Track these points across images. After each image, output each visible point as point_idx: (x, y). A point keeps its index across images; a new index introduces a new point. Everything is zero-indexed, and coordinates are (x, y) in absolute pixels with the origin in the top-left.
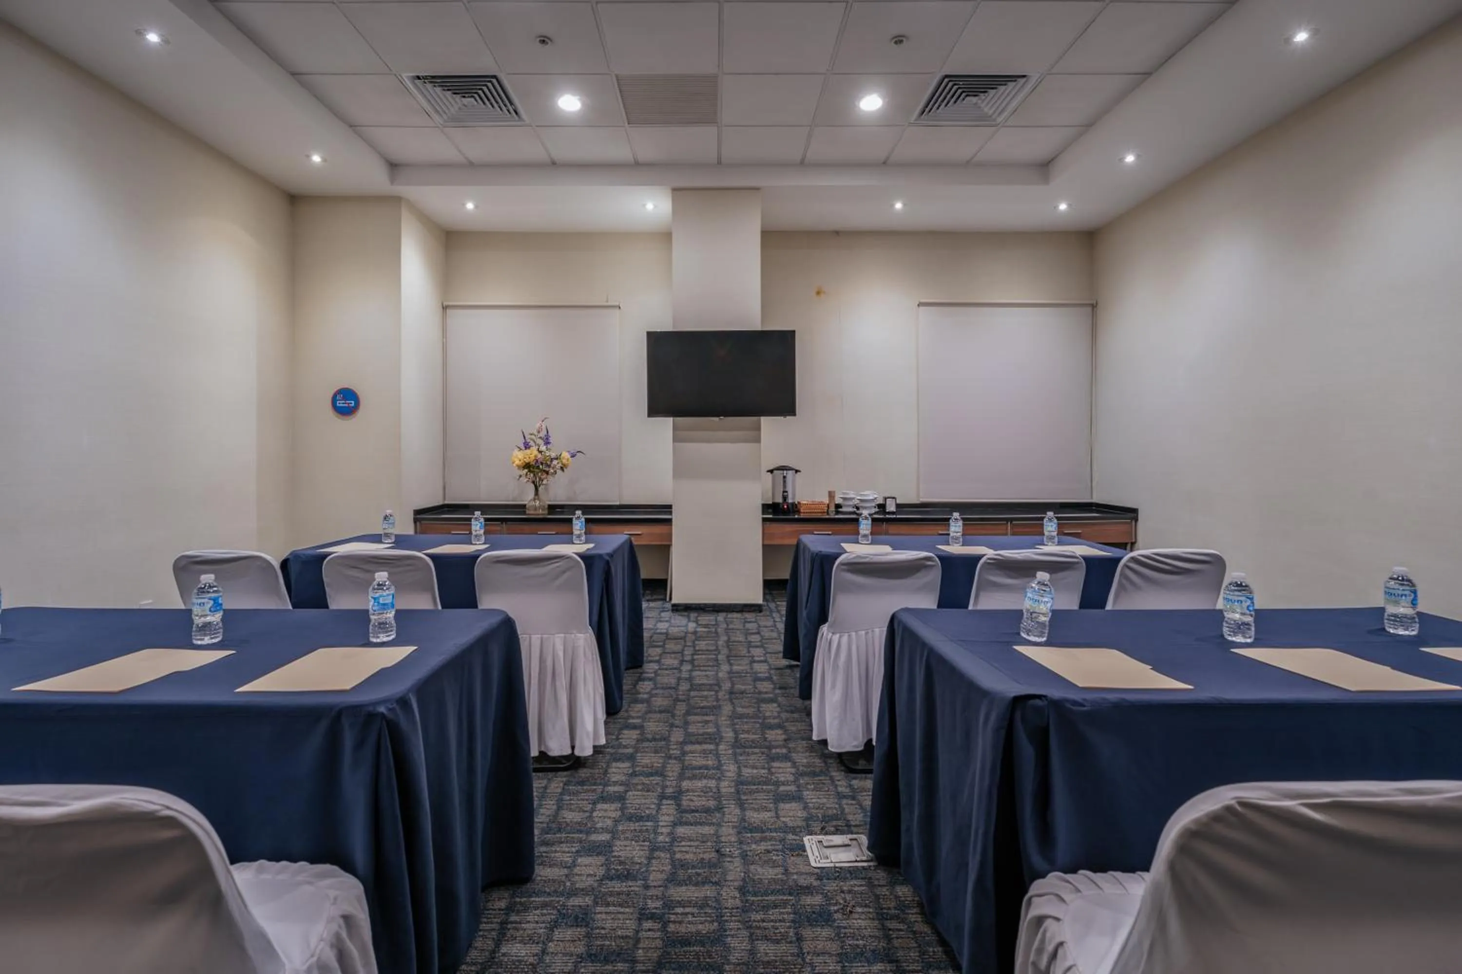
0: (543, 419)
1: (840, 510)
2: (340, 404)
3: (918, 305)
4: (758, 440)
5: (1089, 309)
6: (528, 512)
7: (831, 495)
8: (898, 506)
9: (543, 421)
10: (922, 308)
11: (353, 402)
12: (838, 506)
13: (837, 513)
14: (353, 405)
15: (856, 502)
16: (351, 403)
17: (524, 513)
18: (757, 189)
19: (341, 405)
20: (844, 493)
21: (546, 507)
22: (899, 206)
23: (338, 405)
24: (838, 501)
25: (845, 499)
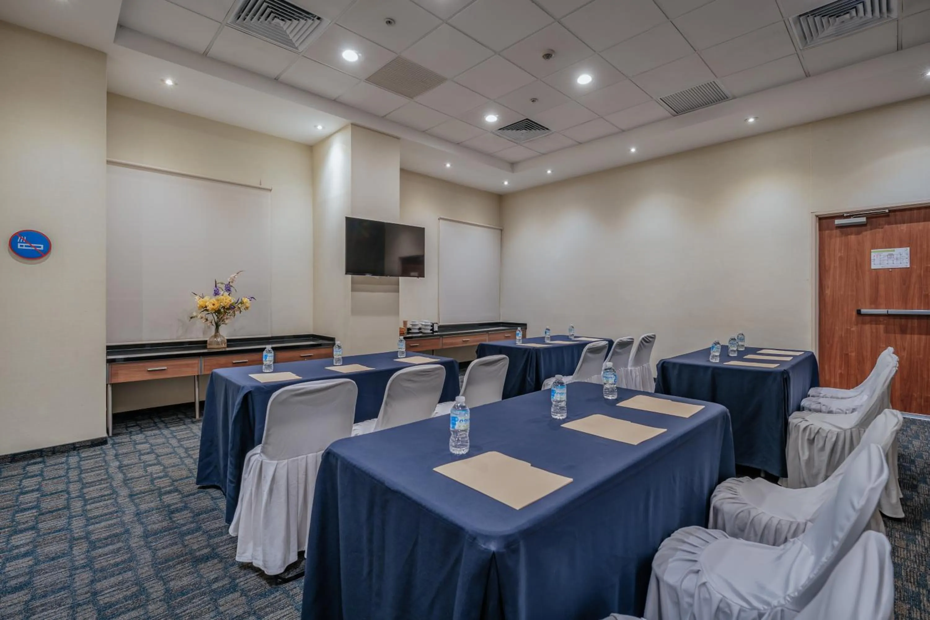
0: (238, 271)
1: (410, 331)
2: (22, 246)
3: (439, 219)
4: (397, 291)
5: (499, 231)
6: (208, 347)
7: (405, 323)
8: (440, 327)
9: (237, 274)
10: (441, 221)
11: (42, 246)
12: (409, 329)
13: (408, 333)
14: (42, 248)
15: (420, 326)
16: (40, 247)
17: (205, 347)
18: (398, 138)
19: (24, 248)
20: (412, 322)
21: (226, 341)
22: (448, 165)
23: (19, 247)
24: (409, 326)
25: (413, 325)
